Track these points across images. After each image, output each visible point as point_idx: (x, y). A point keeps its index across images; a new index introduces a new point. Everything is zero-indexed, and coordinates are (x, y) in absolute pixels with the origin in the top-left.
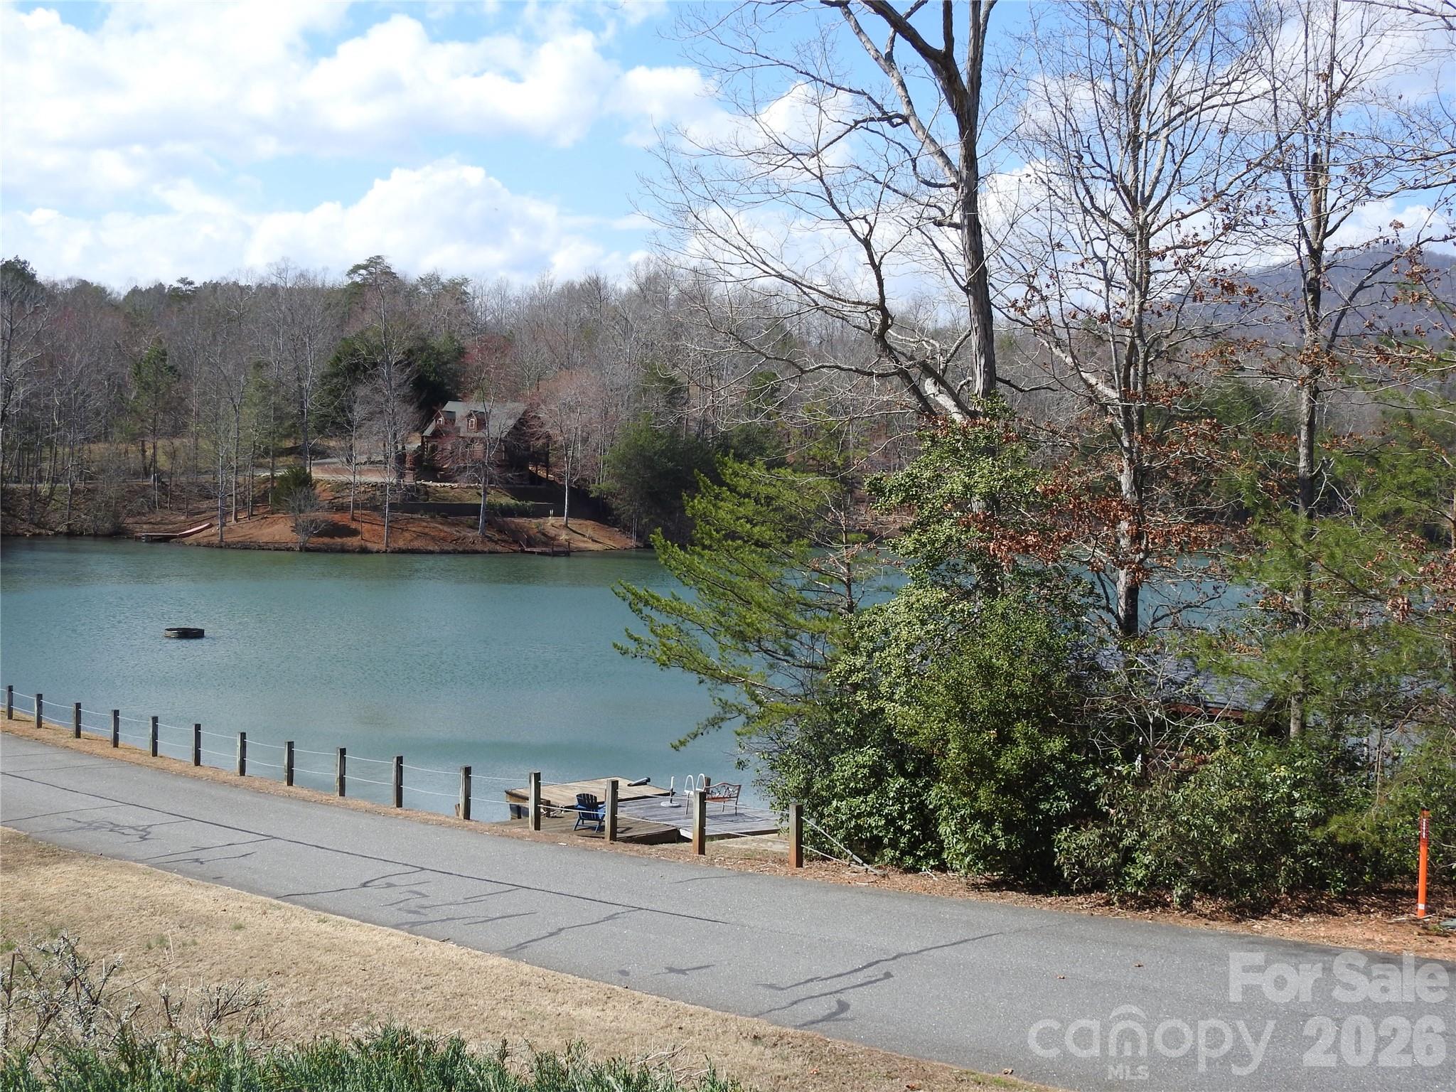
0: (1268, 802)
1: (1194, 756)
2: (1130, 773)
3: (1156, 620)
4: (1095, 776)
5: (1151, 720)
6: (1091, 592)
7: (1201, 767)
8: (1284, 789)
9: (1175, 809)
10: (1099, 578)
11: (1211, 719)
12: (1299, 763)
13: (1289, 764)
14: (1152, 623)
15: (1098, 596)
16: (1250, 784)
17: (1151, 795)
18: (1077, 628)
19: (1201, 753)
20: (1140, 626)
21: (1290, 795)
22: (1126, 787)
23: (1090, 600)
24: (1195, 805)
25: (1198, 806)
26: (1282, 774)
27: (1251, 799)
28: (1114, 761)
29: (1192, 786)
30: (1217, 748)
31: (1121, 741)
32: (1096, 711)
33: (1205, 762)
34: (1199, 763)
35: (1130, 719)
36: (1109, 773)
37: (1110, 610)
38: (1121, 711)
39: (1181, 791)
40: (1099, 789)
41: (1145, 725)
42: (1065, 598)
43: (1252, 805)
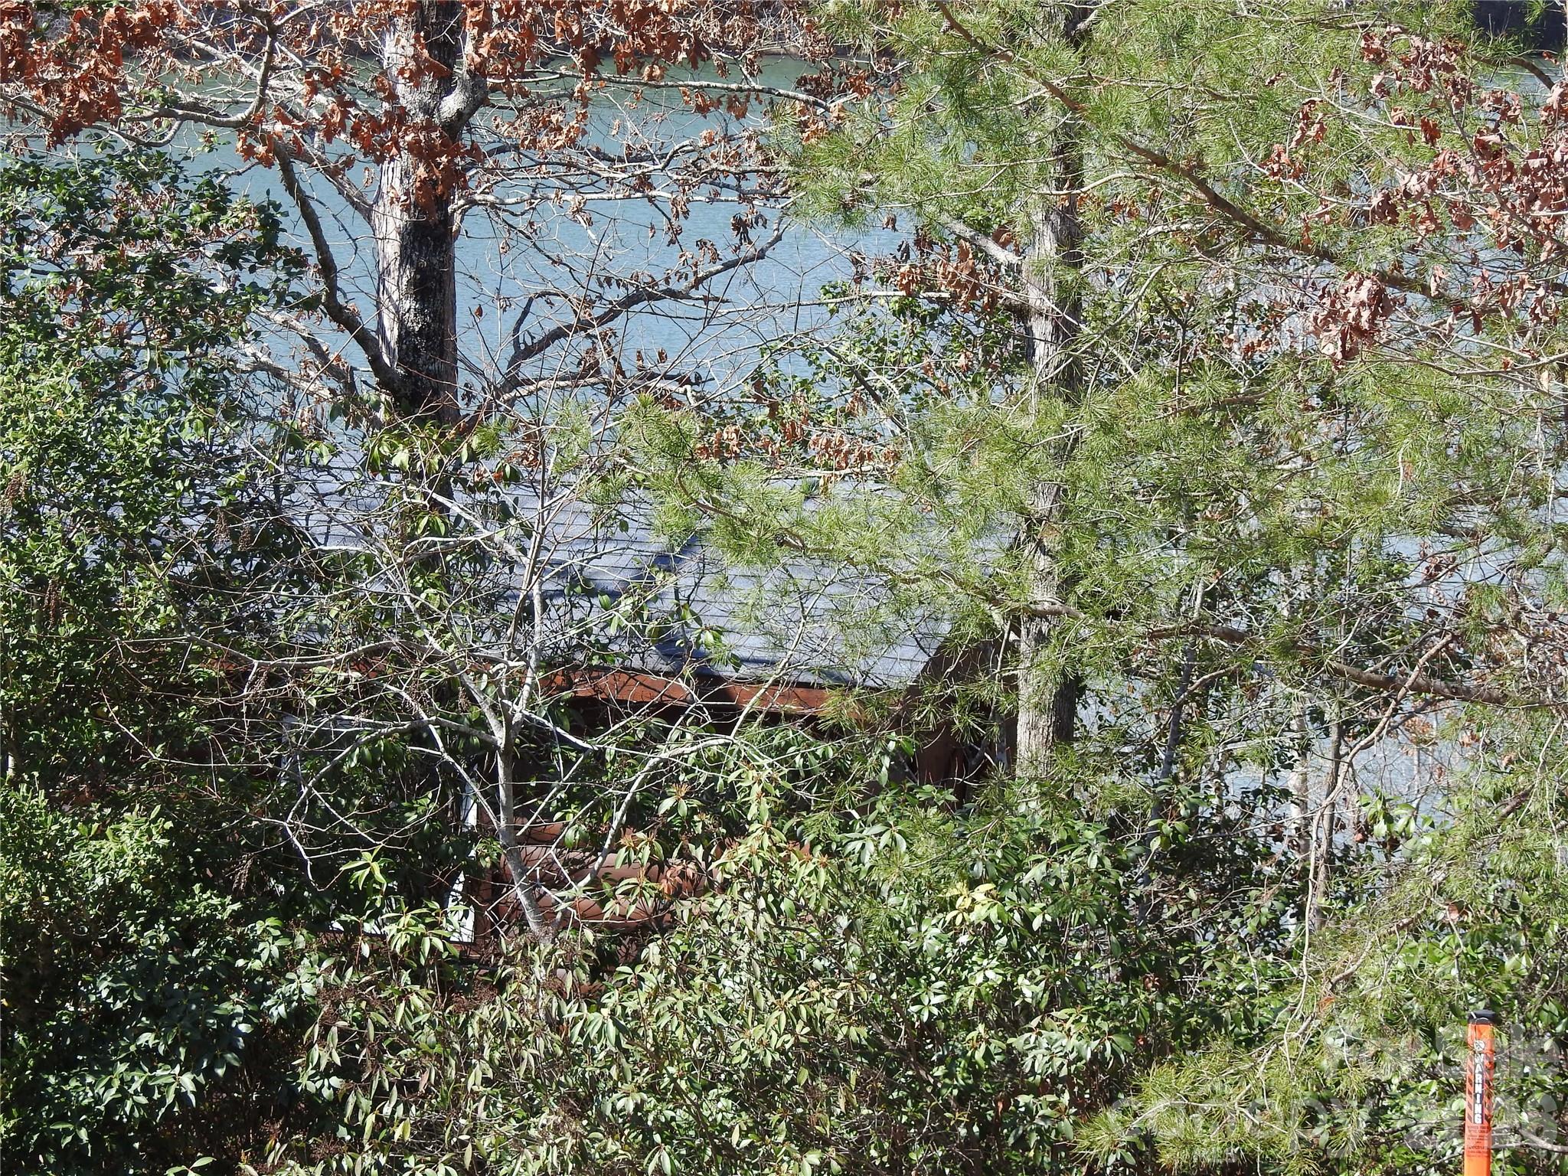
0: (930, 1025)
1: (658, 865)
2: (417, 941)
3: (523, 352)
4: (285, 964)
5: (500, 736)
6: (267, 247)
7: (684, 908)
8: (987, 974)
9: (590, 1069)
10: (290, 182)
11: (723, 720)
12: (1037, 872)
13: (1005, 876)
14: (514, 361)
15: (296, 261)
16: (865, 963)
17: (501, 1025)
18: (204, 390)
19: (685, 856)
20: (463, 377)
21: (1007, 992)
22: (404, 995)
23: (265, 277)
24: (663, 1052)
25: (673, 1055)
26: (978, 915)
27: (867, 1015)
28: (356, 899)
29: (652, 979)
30: (737, 828)
31: (383, 821)
32: (290, 706)
33: (699, 887)
34: (677, 894)
35: (418, 735)
36: (343, 951)
37: (345, 319)
38: (384, 709)
39: (611, 999)
40: (301, 1015)
41: (479, 756)
42: (161, 269)
43: (873, 1039)
